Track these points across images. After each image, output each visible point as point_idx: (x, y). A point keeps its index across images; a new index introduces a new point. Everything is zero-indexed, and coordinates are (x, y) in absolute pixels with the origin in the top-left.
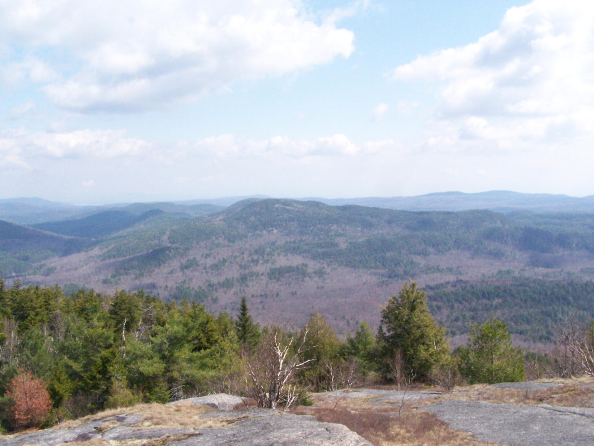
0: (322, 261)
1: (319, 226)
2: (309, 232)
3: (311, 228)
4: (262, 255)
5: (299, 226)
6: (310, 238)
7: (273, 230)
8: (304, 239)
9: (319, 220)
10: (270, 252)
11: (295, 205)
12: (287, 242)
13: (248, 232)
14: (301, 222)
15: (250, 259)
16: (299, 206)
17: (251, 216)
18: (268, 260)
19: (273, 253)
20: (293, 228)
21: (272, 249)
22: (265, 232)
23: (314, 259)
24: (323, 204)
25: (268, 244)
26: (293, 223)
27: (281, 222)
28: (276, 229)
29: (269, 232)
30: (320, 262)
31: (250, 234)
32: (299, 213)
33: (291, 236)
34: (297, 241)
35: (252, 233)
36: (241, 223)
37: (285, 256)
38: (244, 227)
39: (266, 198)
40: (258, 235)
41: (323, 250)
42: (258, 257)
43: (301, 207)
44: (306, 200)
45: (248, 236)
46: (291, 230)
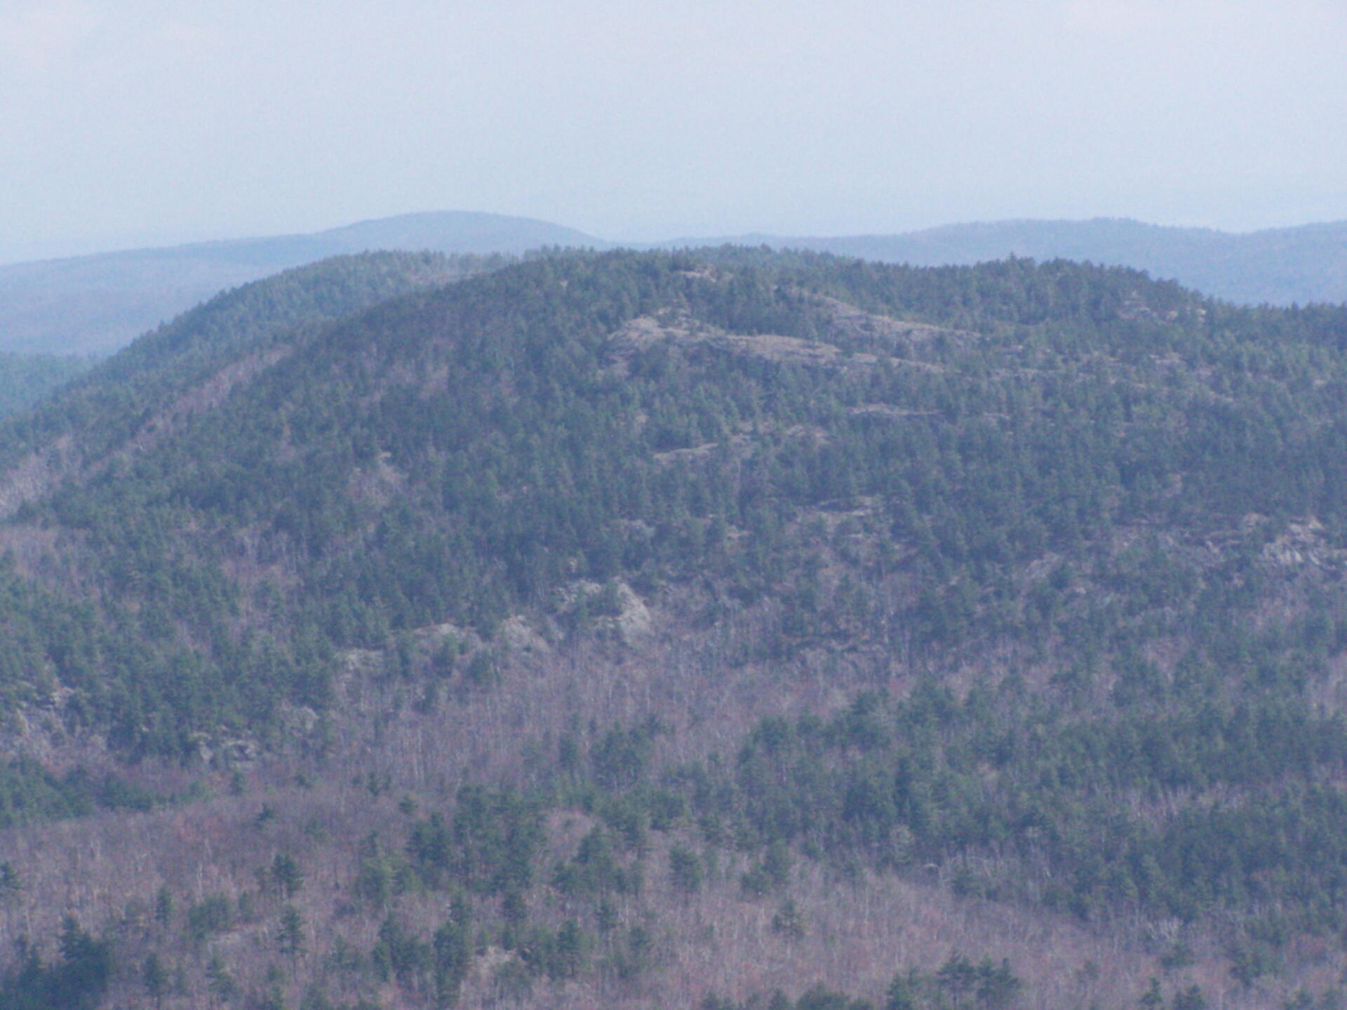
0: (1170, 927)
1: (1124, 543)
2: (1017, 609)
3: (1039, 571)
4: (497, 885)
5: (898, 550)
6: (1036, 679)
7: (608, 606)
8: (960, 684)
9: (1127, 477)
10: (587, 850)
11: (846, 311)
12: (770, 735)
13: (334, 632)
14: (923, 505)
15: (367, 935)
16: (889, 324)
17: (363, 455)
18: (568, 940)
19: (625, 861)
20: (831, 574)
21: (613, 818)
22: (517, 628)
23: (1080, 912)
24: (1166, 293)
25: (567, 755)
26: (831, 520)
27: (697, 507)
28: (643, 588)
29: (570, 621)
30: (1147, 943)
31: (353, 657)
32: (892, 399)
33: (816, 657)
34: (883, 717)
35: (377, 643)
36: (246, 536)
37: (751, 887)
38: (281, 577)
39: (515, 249)
40: (442, 662)
41: (1178, 802)
42: (460, 912)
43: (922, 330)
44: (969, 257)
45: (339, 687)
46: (808, 601)
